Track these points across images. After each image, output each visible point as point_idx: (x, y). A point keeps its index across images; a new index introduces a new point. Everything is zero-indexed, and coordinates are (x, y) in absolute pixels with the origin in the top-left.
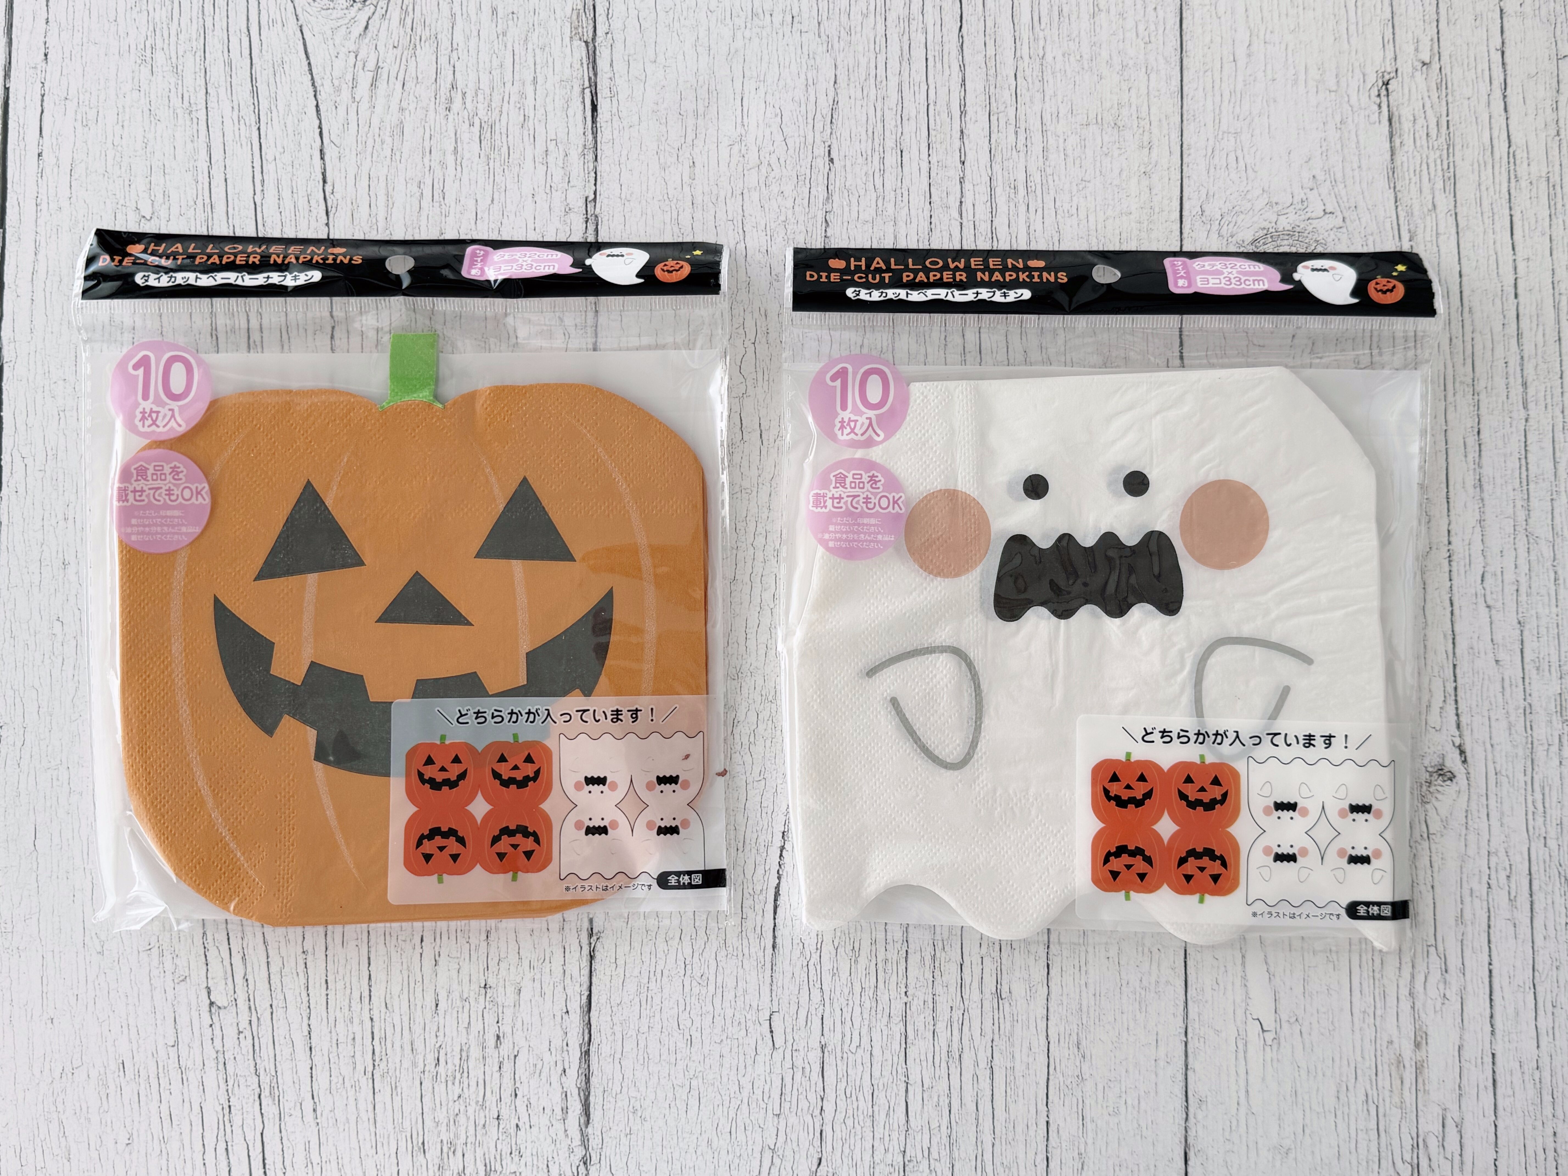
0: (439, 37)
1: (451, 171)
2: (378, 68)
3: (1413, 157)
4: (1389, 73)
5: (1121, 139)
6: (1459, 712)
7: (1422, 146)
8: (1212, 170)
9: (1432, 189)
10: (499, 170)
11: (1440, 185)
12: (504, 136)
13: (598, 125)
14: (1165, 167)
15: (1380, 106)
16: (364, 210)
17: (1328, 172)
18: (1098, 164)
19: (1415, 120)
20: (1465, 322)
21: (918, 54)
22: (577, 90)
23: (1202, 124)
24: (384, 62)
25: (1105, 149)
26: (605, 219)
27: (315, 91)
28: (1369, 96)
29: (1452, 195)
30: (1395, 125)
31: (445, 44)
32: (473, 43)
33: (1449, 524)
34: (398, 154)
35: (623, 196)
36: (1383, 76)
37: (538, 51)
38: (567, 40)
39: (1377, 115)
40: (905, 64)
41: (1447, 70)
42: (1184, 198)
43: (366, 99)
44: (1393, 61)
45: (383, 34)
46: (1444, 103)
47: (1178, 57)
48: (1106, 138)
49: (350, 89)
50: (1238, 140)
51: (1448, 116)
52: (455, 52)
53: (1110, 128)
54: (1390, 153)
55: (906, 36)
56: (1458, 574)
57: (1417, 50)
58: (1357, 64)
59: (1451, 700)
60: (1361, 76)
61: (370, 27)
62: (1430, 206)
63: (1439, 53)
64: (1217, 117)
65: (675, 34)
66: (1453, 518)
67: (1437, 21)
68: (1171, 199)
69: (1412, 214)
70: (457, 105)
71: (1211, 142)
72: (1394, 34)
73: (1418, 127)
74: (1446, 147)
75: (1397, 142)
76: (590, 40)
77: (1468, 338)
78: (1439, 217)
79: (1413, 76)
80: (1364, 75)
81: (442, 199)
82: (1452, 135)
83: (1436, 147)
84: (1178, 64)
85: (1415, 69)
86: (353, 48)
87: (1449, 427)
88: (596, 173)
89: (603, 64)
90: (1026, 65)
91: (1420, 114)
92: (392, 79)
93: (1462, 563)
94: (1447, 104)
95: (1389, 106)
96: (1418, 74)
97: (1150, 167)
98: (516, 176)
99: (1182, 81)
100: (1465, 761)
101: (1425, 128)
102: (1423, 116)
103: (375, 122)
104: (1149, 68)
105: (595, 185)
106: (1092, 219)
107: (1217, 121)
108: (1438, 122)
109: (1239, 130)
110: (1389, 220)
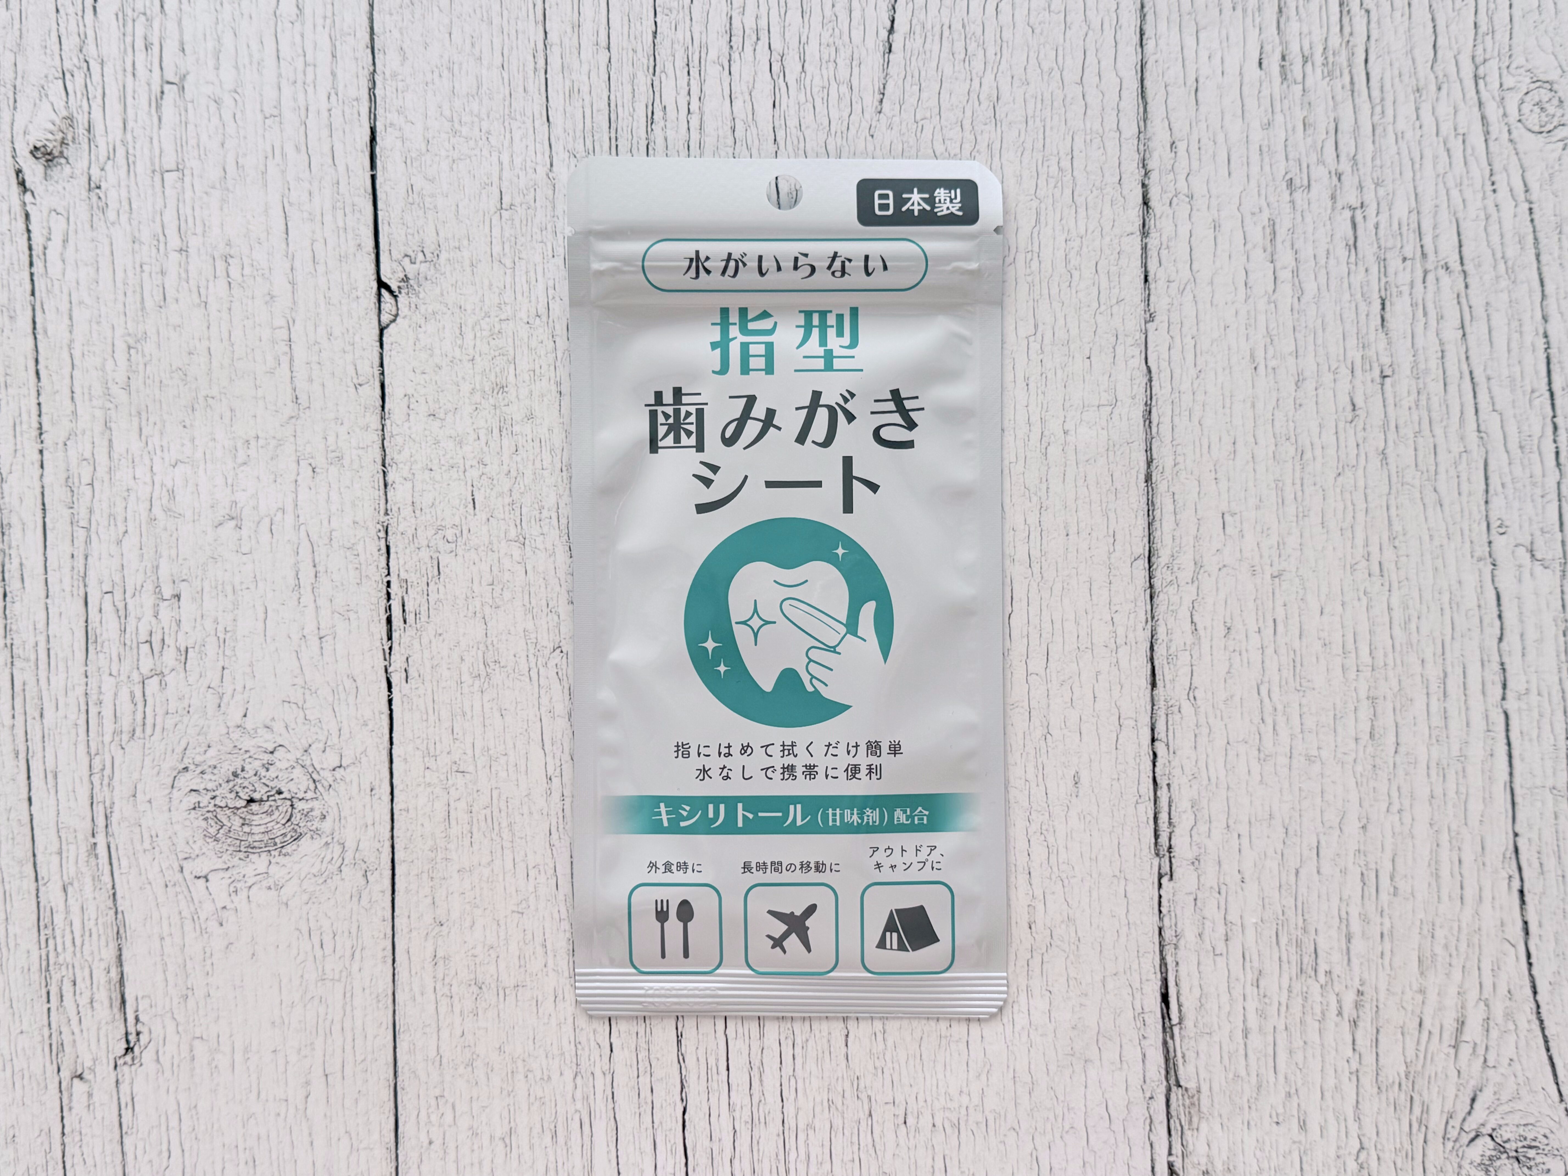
0: (1376, 1090)
1: (1354, 911)
2: (1456, 1047)
3: (92, 953)
4: (125, 1063)
5: (472, 968)
6: (26, 236)
7: (82, 968)
8: (354, 930)
9: (67, 912)
10: (1290, 913)
11: (59, 919)
12: (1284, 958)
13: (1159, 975)
14: (414, 933)
15: (137, 1019)
16: (1468, 857)
17: (203, 931)
18: (502, 934)
19: (92, 1002)
20: (24, 739)
21: (739, 1077)
22: (1189, 1023)
23: (367, 991)
24: (1448, 1055)
25: (494, 956)
26: (1146, 851)
27: (1539, 1013)
28: (150, 1032)
29: (41, 905)
30: (116, 996)
31: (1367, 1080)
32: (1331, 1082)
33: (42, 475)
34: (1425, 932)
35: (1123, 882)
36: (133, 1059)
37: (1243, 1073)
38: (1205, 1088)
39: (141, 1008)
40: (756, 1063)
41: (51, 1069)
42: (390, 892)
43: (1470, 1004)
44: (121, 1080)
45: (1451, 1091)
46: (53, 1026)
47: (399, 1079)
48: (492, 969)
49: (1491, 1017)
50: (320, 969)
51: (49, 1009)
52: (1354, 1069)
53: (487, 982)
54: (124, 958)
55: (755, 1100)
56: (29, 412)
57: (90, 1095)
58: (168, 1073)
59: (37, 250)
60: (161, 1059)
61: (1468, 1102)
62: (70, 890)
63: (61, 1091)
64: (348, 999)
65: (1061, 1098)
66: (37, 485)
67: (63, 1134)
68: (407, 891)
69: (93, 880)
70: (1349, 998)
71: (355, 967)
72: (120, 1115)
73: (87, 994)
74: (51, 968)
75: (114, 974)
76: (1174, 1089)
77: (20, 719)
78: (58, 877)
79: (94, 1060)
80: (158, 1060)
81: (1365, 872)
82: (44, 984)
83: (64, 968)
84: (400, 1070)
85: (92, 1070)
86: (1491, 1072)
87: (43, 601)
88: (1160, 912)
89: (1156, 1058)
90: (598, 1065)
91: (85, 1011)
92: (1436, 1031)
93: (25, 426)
94: (49, 1025)
95: (125, 1020)
96: (88, 1063)
97: (434, 934)
98: (1267, 906)
99: (395, 1048)
100: (18, 172)
101: (78, 992)
102: (80, 1009)
103: (1457, 975)
104: (437, 1063)
105: (1160, 897)
106: (509, 865)
107: (348, 995)
108: (62, 1001)
109: (319, 984)
110: (123, 871)
